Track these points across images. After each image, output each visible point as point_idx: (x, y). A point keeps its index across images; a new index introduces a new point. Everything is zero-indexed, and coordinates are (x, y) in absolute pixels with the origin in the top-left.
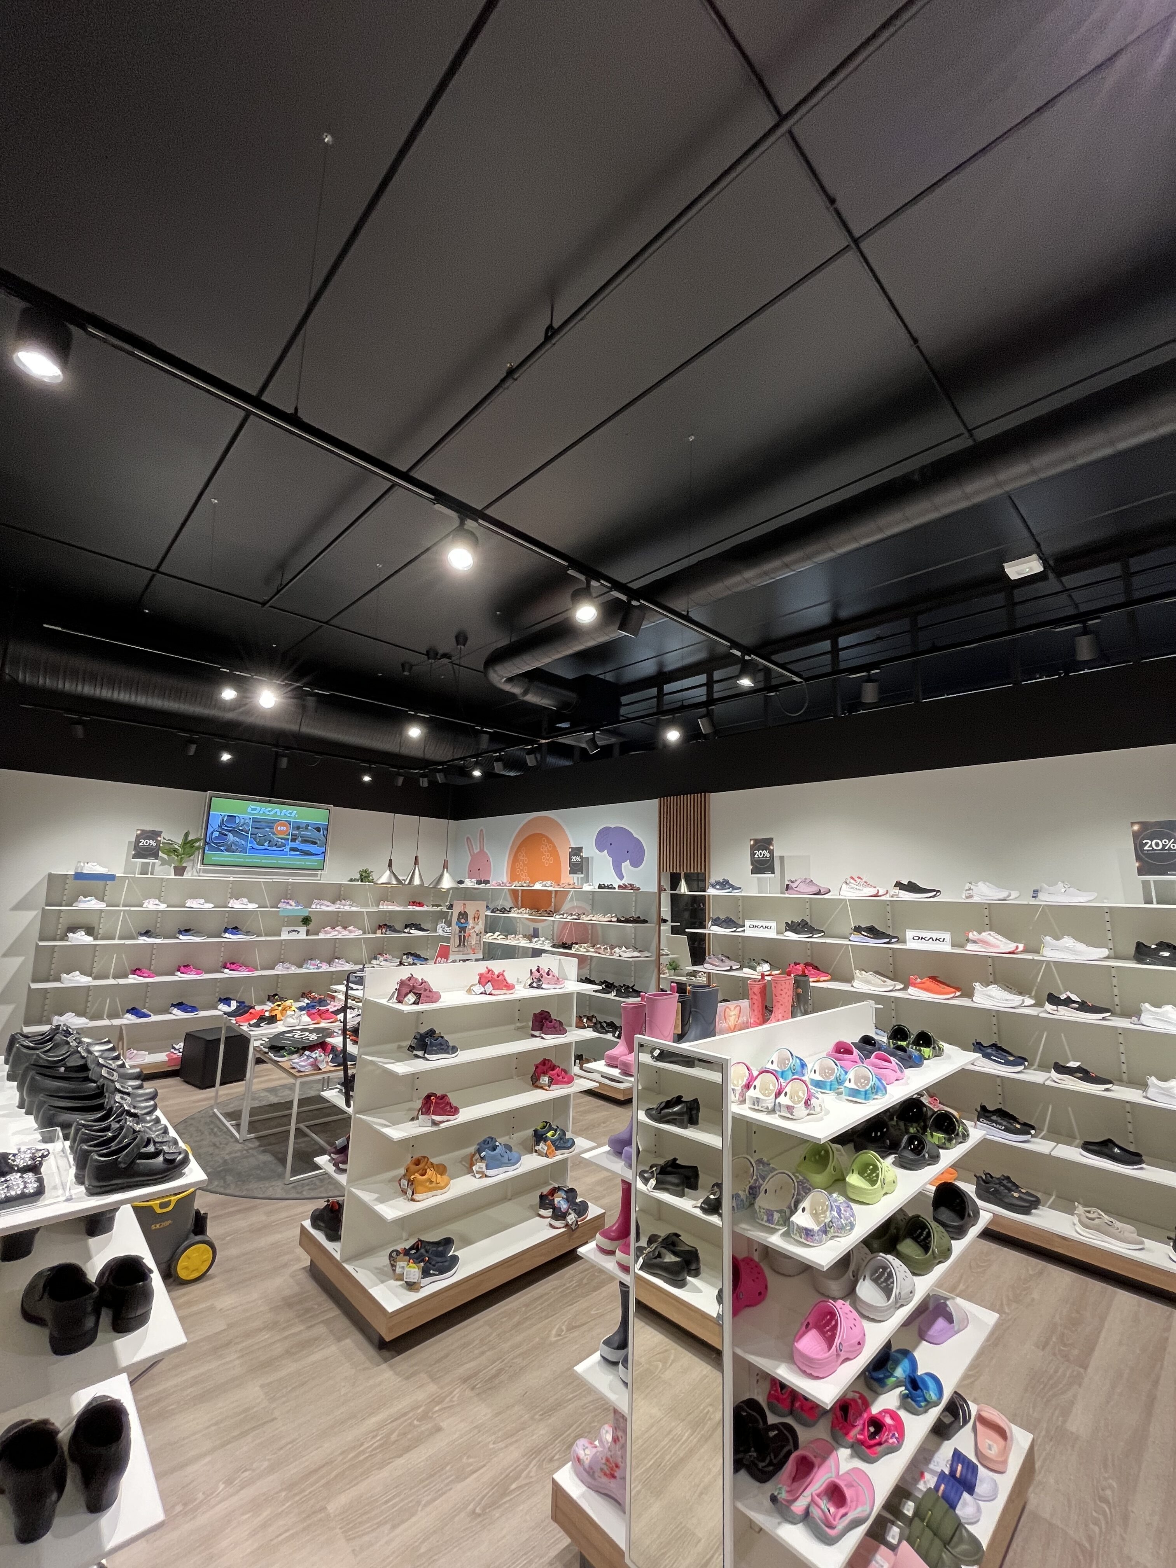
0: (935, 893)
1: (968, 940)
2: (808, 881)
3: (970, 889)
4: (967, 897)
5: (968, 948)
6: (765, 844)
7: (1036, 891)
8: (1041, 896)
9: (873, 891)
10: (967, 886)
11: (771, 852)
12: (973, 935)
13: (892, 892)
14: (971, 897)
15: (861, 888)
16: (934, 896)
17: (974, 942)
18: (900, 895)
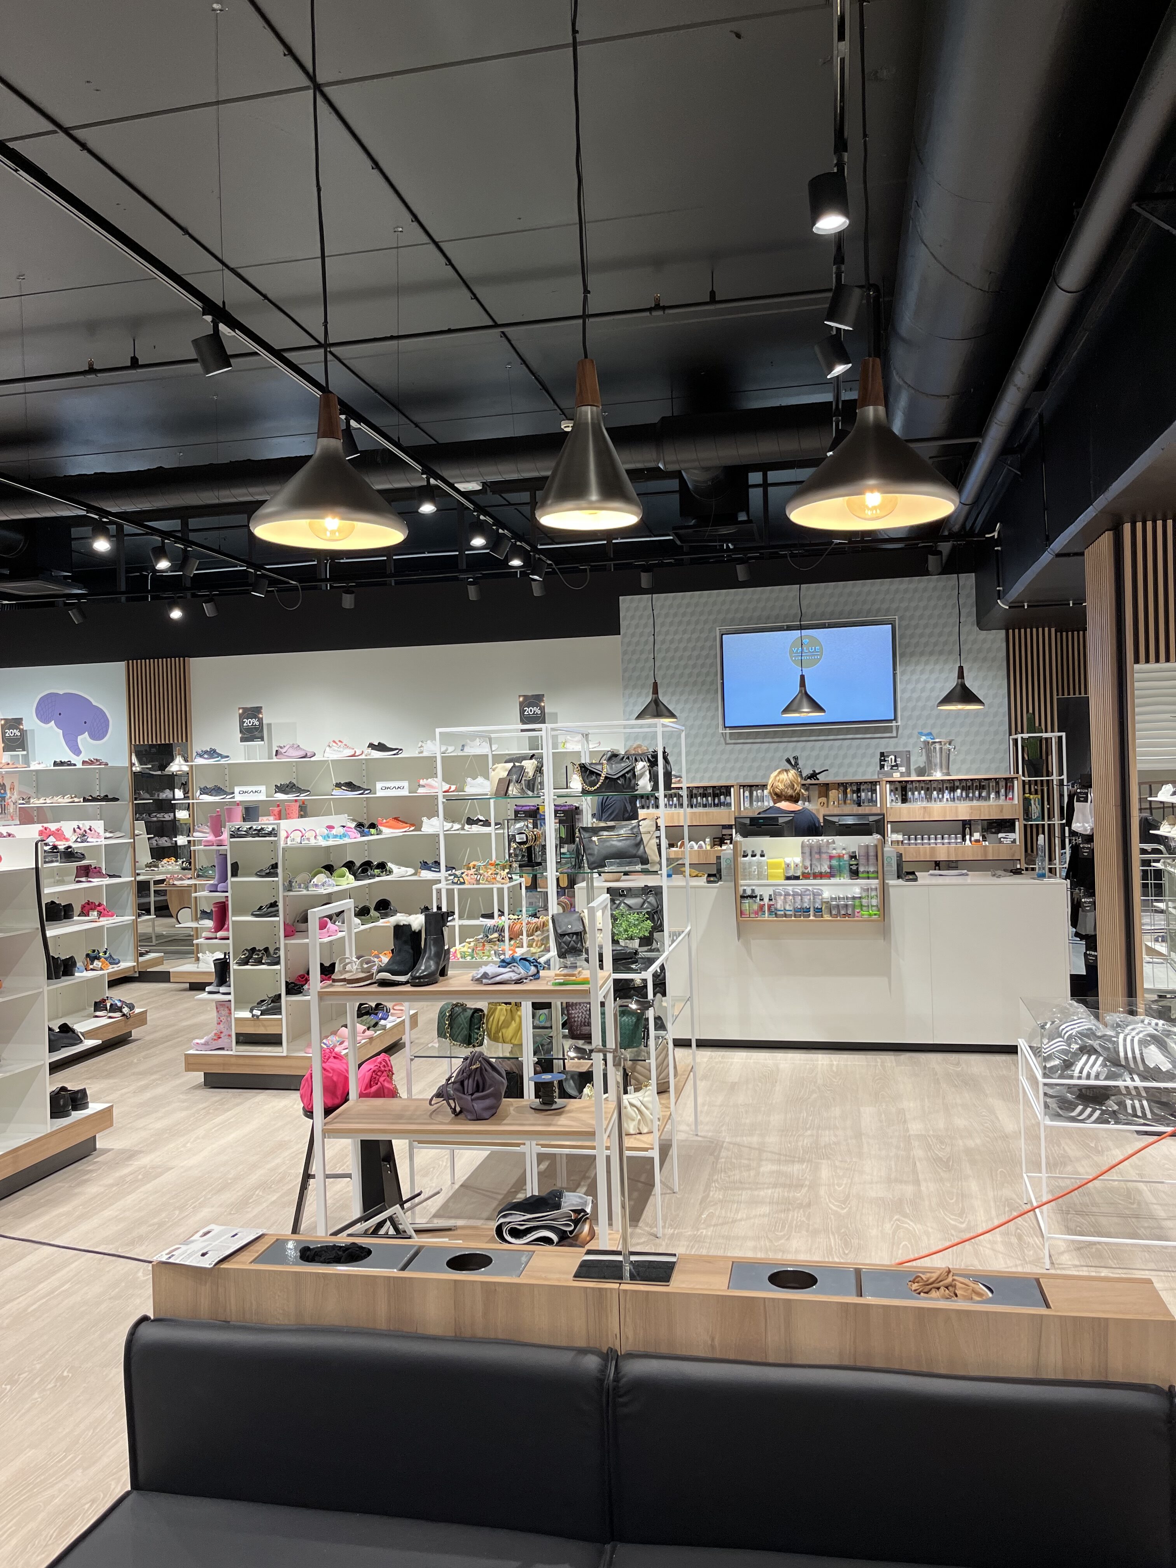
0: (397, 751)
1: (419, 786)
2: (295, 746)
3: (421, 746)
4: (420, 753)
5: (418, 791)
6: (254, 712)
7: (463, 746)
8: (465, 750)
9: (352, 752)
10: (420, 744)
11: (261, 720)
12: (422, 782)
13: (366, 752)
14: (422, 752)
15: (341, 750)
16: (397, 754)
17: (423, 786)
18: (372, 754)
